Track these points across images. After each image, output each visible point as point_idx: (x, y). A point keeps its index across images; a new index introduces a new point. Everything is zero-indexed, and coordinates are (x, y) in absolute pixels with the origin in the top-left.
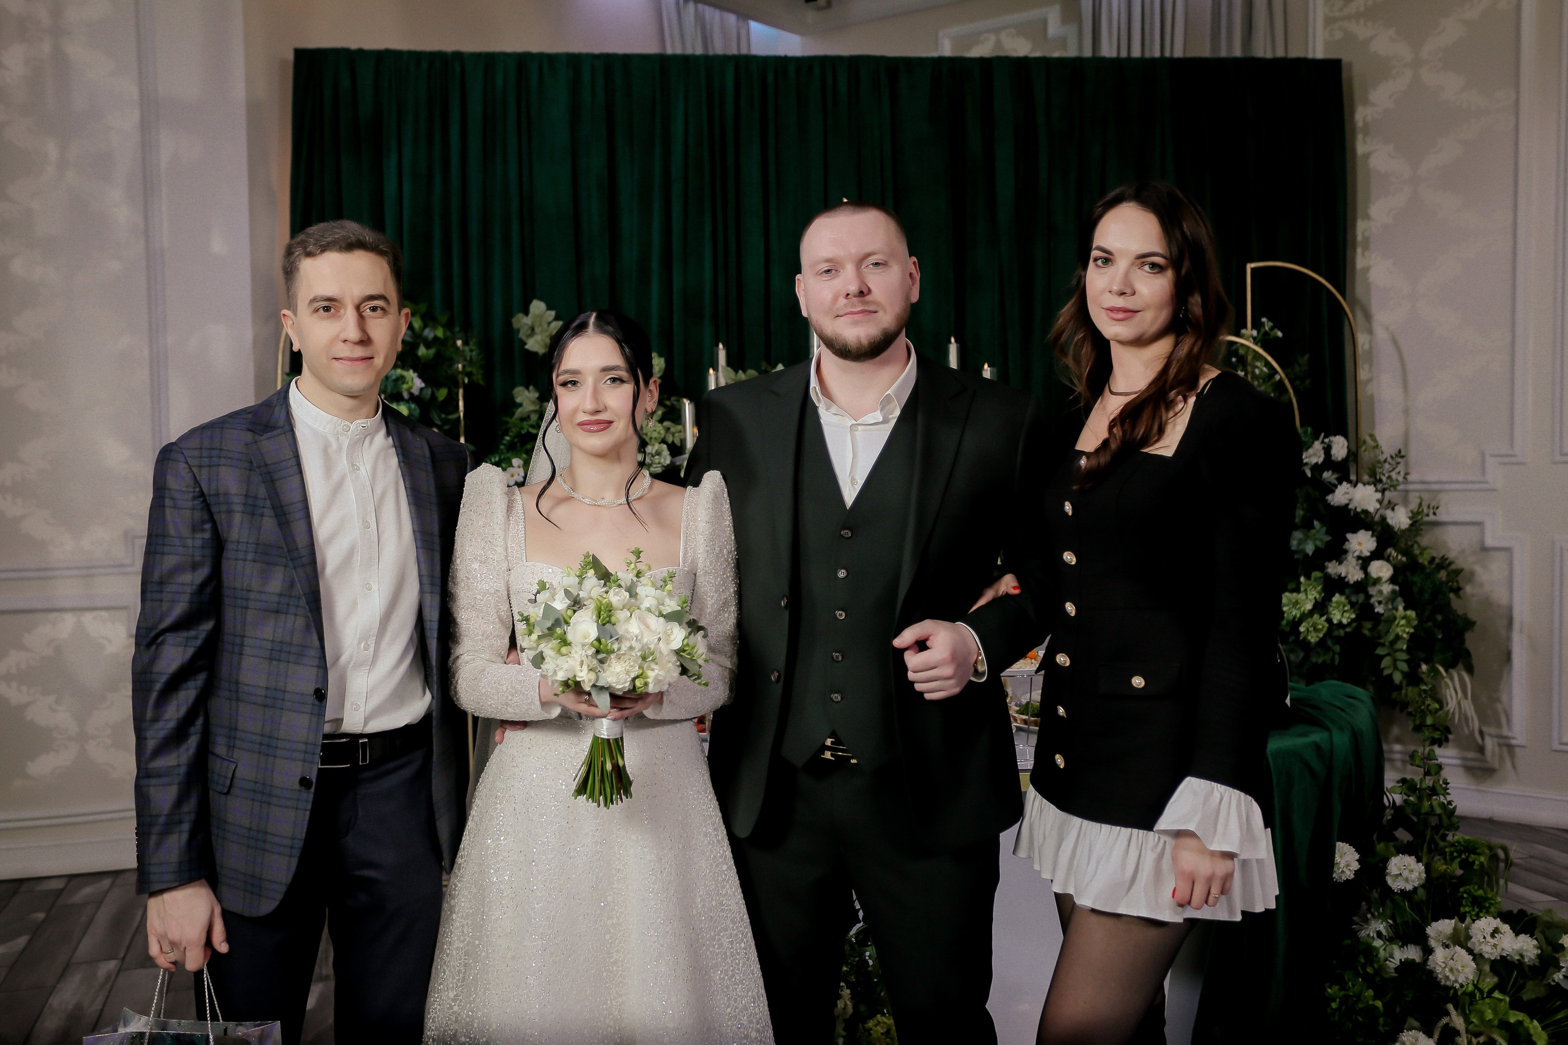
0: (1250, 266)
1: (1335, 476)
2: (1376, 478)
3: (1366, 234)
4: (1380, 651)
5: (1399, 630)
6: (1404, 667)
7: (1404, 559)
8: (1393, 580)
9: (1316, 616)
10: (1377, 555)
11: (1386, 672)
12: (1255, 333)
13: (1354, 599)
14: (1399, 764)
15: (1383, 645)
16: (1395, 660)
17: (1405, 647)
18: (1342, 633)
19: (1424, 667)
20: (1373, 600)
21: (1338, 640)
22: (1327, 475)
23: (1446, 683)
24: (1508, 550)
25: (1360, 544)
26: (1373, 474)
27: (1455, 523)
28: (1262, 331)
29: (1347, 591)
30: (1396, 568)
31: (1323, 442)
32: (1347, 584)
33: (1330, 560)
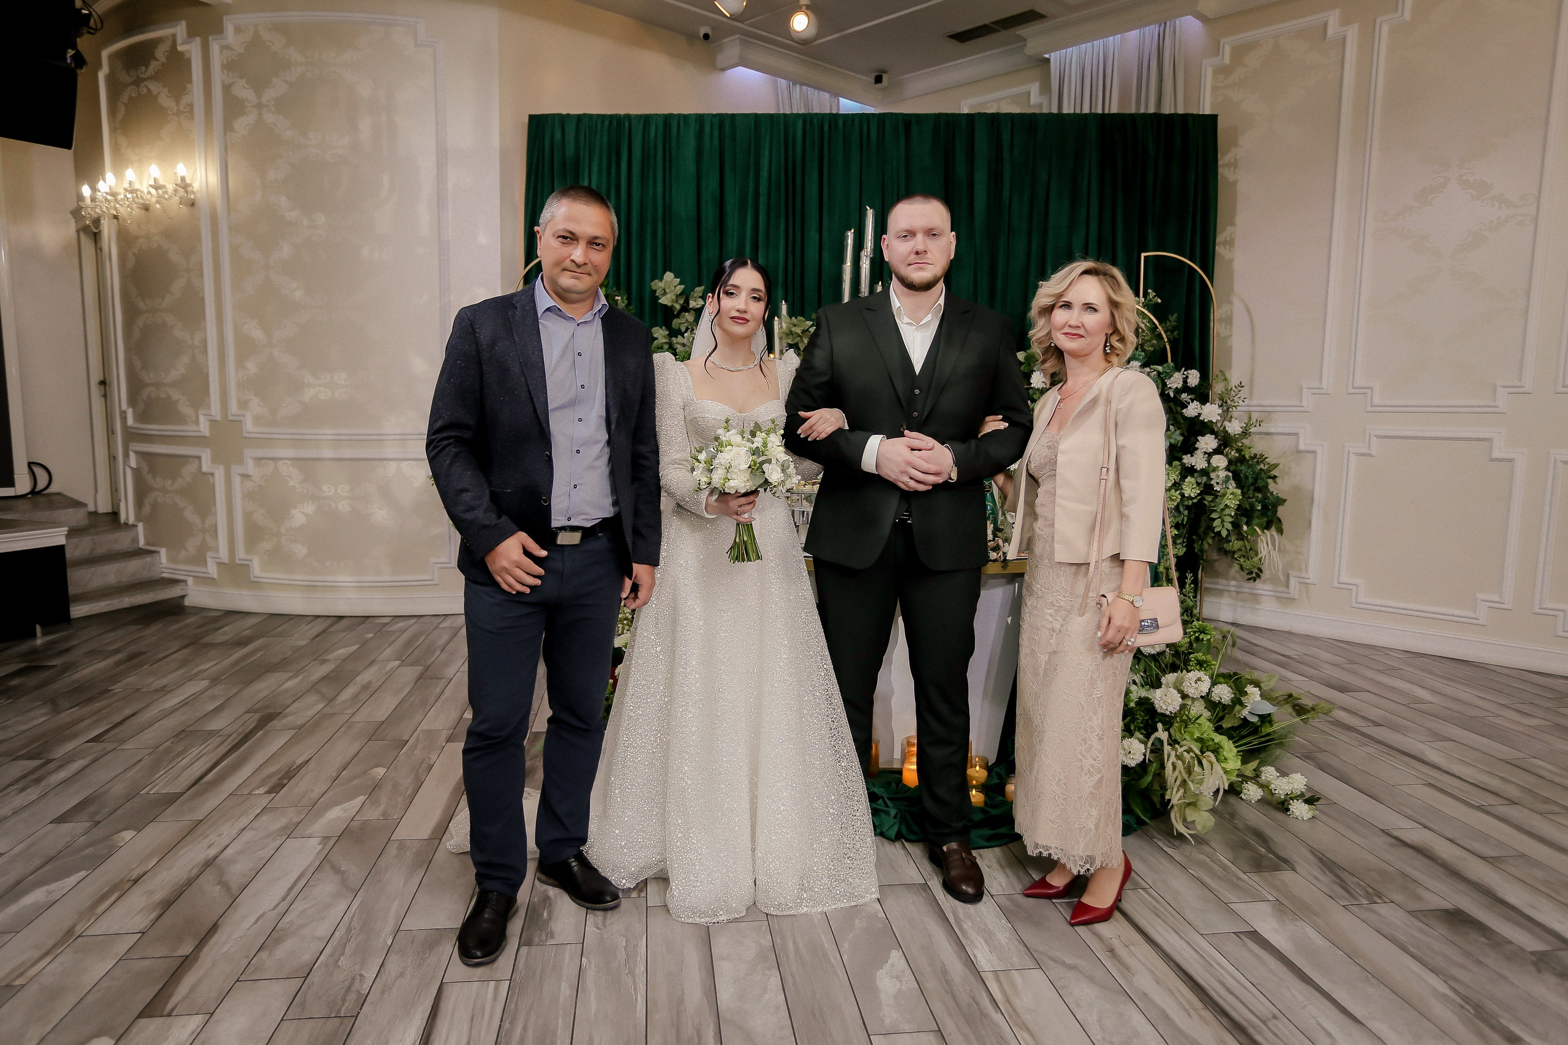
0: (1143, 255)
1: (1189, 397)
2: (1223, 401)
3: (1232, 236)
4: (1214, 516)
5: (1228, 502)
6: (1230, 527)
7: (1237, 455)
8: (1227, 469)
9: (1173, 490)
10: (1218, 451)
11: (1216, 530)
12: (1142, 300)
13: (1199, 481)
14: (1234, 594)
15: (1215, 511)
16: (1223, 521)
17: (1233, 514)
18: (1190, 503)
19: (1245, 528)
20: (1212, 482)
21: (1188, 507)
22: (1184, 396)
23: (1261, 540)
24: (1314, 452)
25: (1206, 444)
26: (1221, 399)
27: (1278, 434)
28: (1148, 298)
29: (1196, 475)
30: (1230, 462)
31: (1183, 374)
32: (1196, 471)
33: (1186, 454)
